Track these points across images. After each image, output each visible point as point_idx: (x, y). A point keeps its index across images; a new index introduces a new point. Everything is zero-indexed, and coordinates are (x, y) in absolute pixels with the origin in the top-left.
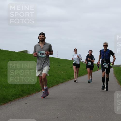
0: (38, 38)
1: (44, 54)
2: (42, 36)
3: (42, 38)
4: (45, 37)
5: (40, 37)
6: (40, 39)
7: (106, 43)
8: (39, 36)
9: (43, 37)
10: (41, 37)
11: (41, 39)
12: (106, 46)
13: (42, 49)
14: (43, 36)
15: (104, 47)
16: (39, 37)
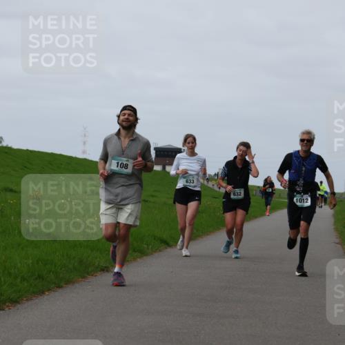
0: (116, 118)
1: (126, 166)
2: (129, 115)
3: (129, 118)
4: (136, 119)
5: (122, 118)
6: (123, 121)
7: (309, 133)
8: (119, 112)
9: (131, 118)
10: (126, 116)
11: (124, 123)
12: (308, 140)
13: (123, 151)
14: (132, 113)
15: (302, 146)
16: (119, 117)
